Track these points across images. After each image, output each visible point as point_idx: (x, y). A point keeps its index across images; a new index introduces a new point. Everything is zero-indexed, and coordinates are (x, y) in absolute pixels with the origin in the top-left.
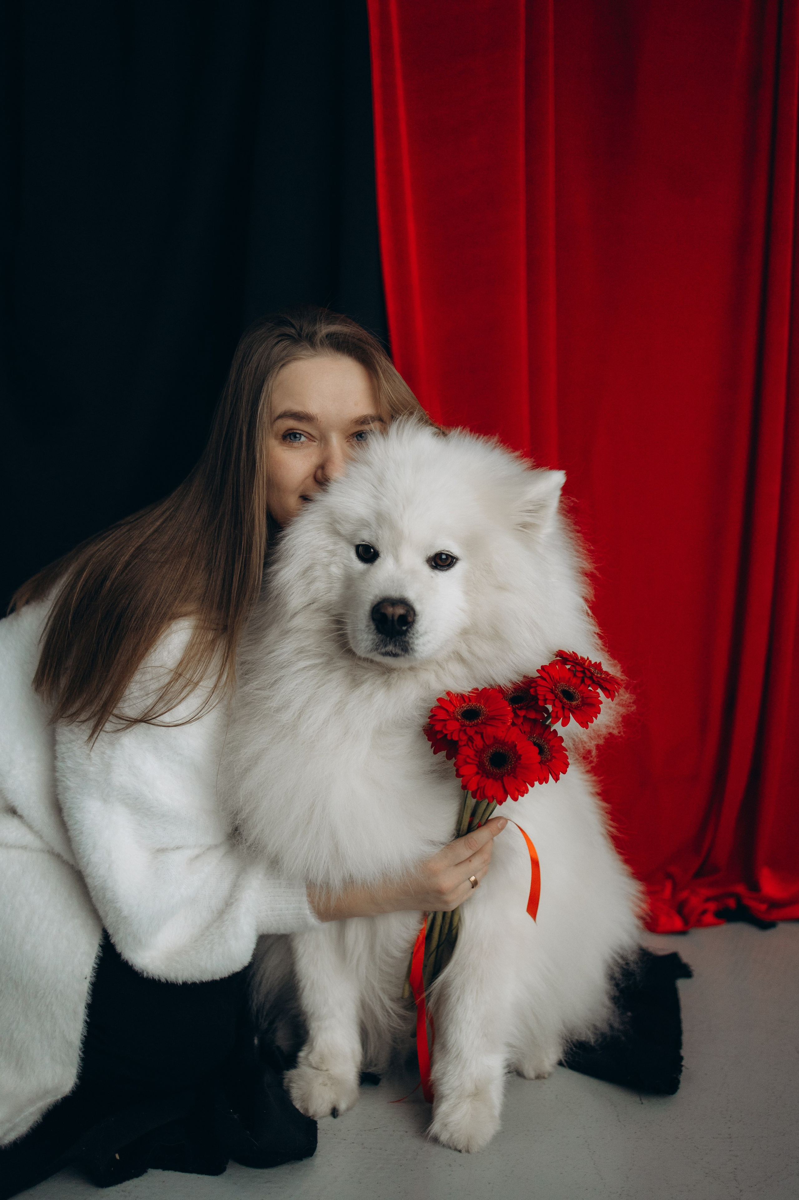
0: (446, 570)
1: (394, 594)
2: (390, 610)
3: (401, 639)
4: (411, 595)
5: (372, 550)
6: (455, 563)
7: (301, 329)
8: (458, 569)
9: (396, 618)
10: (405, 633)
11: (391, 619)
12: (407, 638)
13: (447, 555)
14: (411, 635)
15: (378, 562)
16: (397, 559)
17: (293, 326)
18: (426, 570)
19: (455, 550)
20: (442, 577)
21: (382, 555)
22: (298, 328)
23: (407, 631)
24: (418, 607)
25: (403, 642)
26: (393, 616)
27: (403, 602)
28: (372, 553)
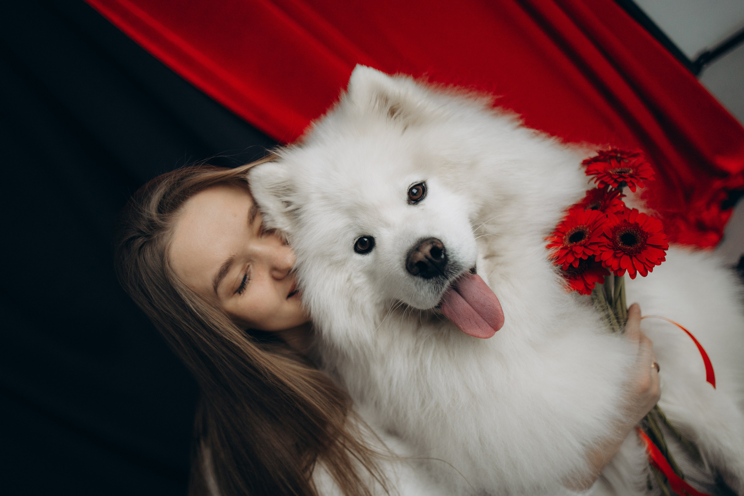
0: (426, 195)
1: (410, 243)
2: (420, 256)
3: (449, 265)
4: (423, 232)
5: (366, 240)
6: (425, 185)
7: (141, 231)
8: (432, 187)
9: (430, 256)
10: (446, 258)
11: (427, 260)
12: (451, 260)
13: (414, 187)
14: (452, 255)
15: (377, 241)
16: (387, 225)
17: (134, 238)
18: (414, 210)
19: (417, 179)
20: (427, 202)
21: (375, 235)
22: (137, 234)
23: (446, 256)
24: (436, 234)
25: (453, 266)
26: (426, 257)
27: (422, 242)
28: (368, 242)
